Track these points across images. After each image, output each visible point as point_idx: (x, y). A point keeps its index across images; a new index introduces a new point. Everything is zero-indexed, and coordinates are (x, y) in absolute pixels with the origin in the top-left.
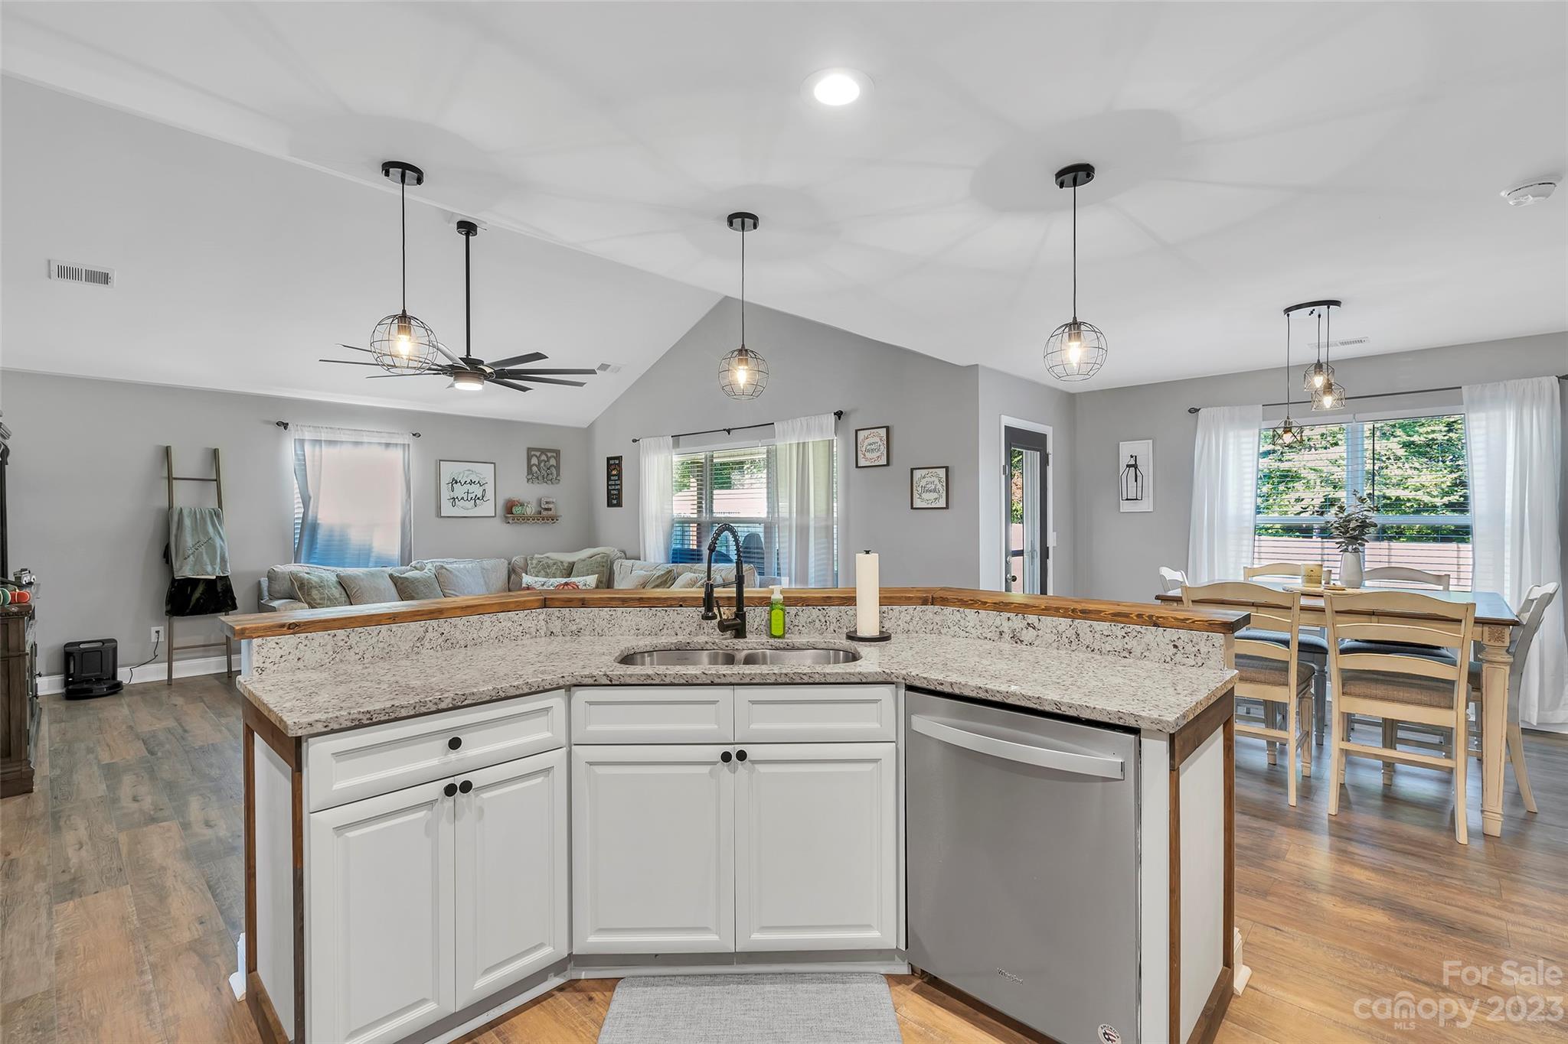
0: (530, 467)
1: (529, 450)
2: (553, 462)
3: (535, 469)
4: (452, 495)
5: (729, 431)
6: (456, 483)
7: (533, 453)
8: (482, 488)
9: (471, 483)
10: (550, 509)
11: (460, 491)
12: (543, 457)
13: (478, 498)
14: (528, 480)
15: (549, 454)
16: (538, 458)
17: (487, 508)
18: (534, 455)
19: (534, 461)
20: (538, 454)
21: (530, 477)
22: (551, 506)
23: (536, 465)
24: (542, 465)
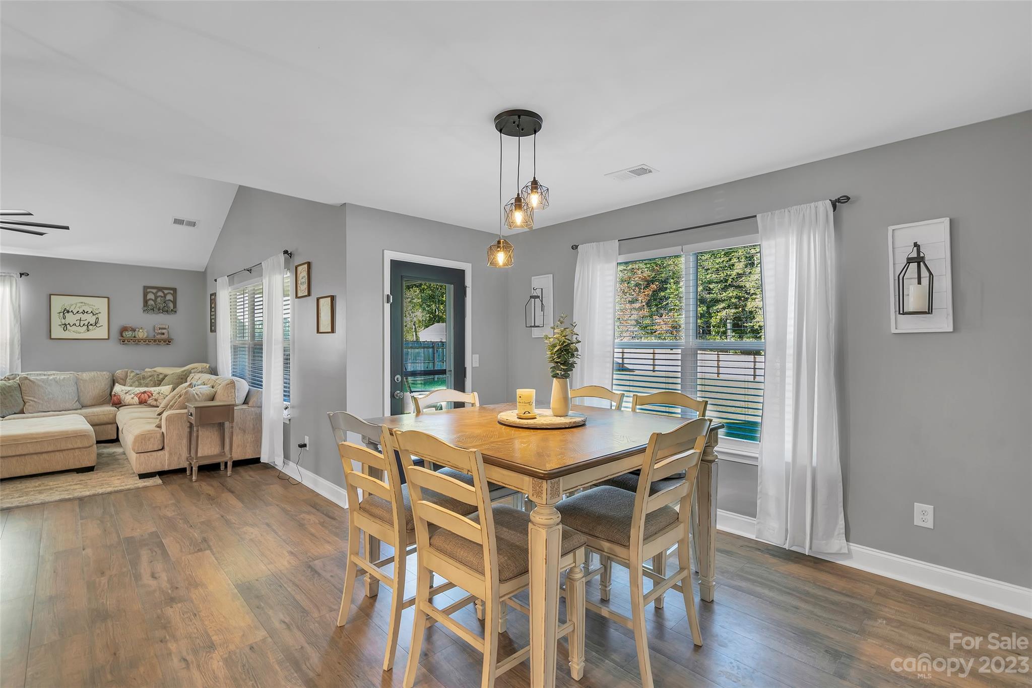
0: (146, 302)
1: (145, 288)
2: (169, 297)
3: (151, 302)
4: (63, 321)
5: (250, 270)
6: (68, 312)
7: (148, 290)
8: (94, 317)
9: (84, 312)
10: (163, 334)
11: (71, 319)
12: (160, 294)
13: (91, 325)
14: (144, 311)
15: (166, 292)
16: (155, 294)
17: (101, 332)
18: (150, 292)
19: (151, 296)
20: (154, 291)
21: (146, 308)
22: (164, 331)
23: (152, 300)
24: (159, 299)
